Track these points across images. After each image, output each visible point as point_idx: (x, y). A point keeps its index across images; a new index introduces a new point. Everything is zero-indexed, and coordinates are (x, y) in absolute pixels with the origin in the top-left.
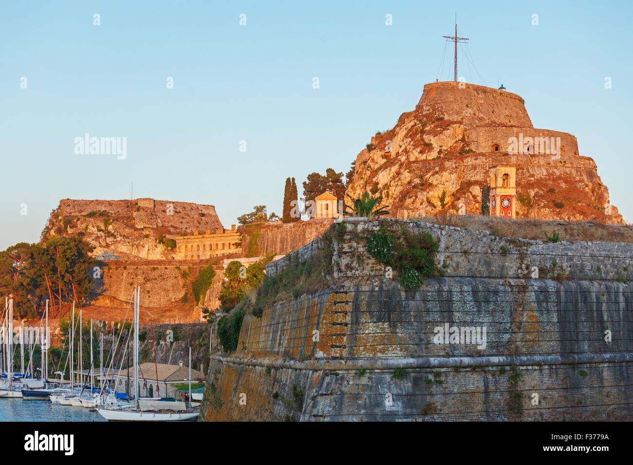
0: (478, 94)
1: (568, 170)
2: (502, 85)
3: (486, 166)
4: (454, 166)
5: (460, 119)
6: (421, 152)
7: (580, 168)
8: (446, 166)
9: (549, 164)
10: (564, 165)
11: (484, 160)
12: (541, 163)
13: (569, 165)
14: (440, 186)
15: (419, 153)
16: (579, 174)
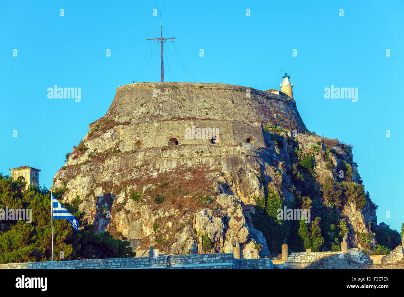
0: (163, 91)
1: (204, 161)
2: (286, 74)
3: (115, 166)
4: (88, 169)
5: (128, 120)
6: (75, 158)
7: (221, 156)
8: (82, 169)
9: (183, 156)
10: (201, 155)
11: (115, 160)
12: (173, 156)
13: (208, 155)
14: (73, 190)
15: (72, 159)
16: (217, 163)
